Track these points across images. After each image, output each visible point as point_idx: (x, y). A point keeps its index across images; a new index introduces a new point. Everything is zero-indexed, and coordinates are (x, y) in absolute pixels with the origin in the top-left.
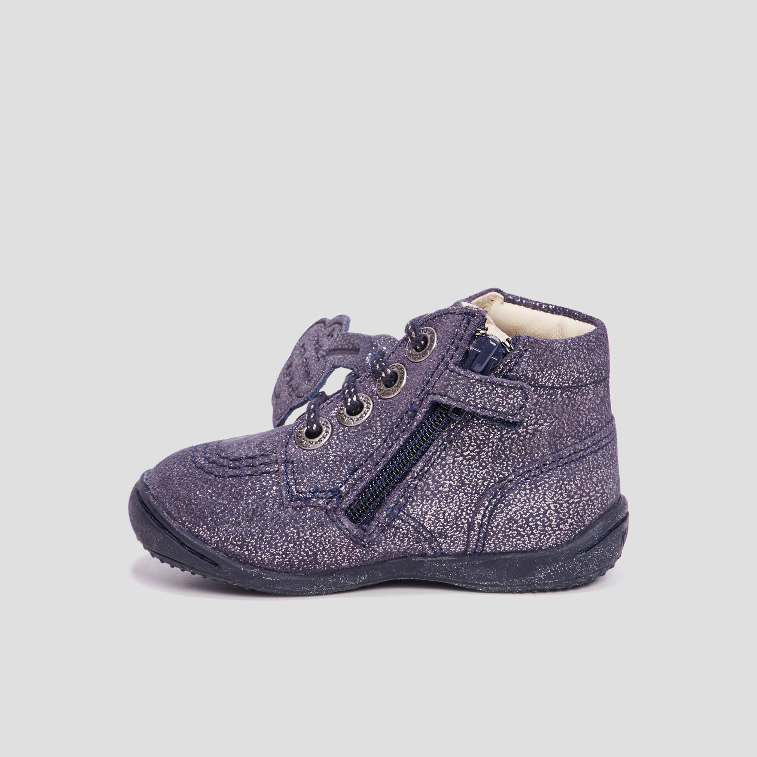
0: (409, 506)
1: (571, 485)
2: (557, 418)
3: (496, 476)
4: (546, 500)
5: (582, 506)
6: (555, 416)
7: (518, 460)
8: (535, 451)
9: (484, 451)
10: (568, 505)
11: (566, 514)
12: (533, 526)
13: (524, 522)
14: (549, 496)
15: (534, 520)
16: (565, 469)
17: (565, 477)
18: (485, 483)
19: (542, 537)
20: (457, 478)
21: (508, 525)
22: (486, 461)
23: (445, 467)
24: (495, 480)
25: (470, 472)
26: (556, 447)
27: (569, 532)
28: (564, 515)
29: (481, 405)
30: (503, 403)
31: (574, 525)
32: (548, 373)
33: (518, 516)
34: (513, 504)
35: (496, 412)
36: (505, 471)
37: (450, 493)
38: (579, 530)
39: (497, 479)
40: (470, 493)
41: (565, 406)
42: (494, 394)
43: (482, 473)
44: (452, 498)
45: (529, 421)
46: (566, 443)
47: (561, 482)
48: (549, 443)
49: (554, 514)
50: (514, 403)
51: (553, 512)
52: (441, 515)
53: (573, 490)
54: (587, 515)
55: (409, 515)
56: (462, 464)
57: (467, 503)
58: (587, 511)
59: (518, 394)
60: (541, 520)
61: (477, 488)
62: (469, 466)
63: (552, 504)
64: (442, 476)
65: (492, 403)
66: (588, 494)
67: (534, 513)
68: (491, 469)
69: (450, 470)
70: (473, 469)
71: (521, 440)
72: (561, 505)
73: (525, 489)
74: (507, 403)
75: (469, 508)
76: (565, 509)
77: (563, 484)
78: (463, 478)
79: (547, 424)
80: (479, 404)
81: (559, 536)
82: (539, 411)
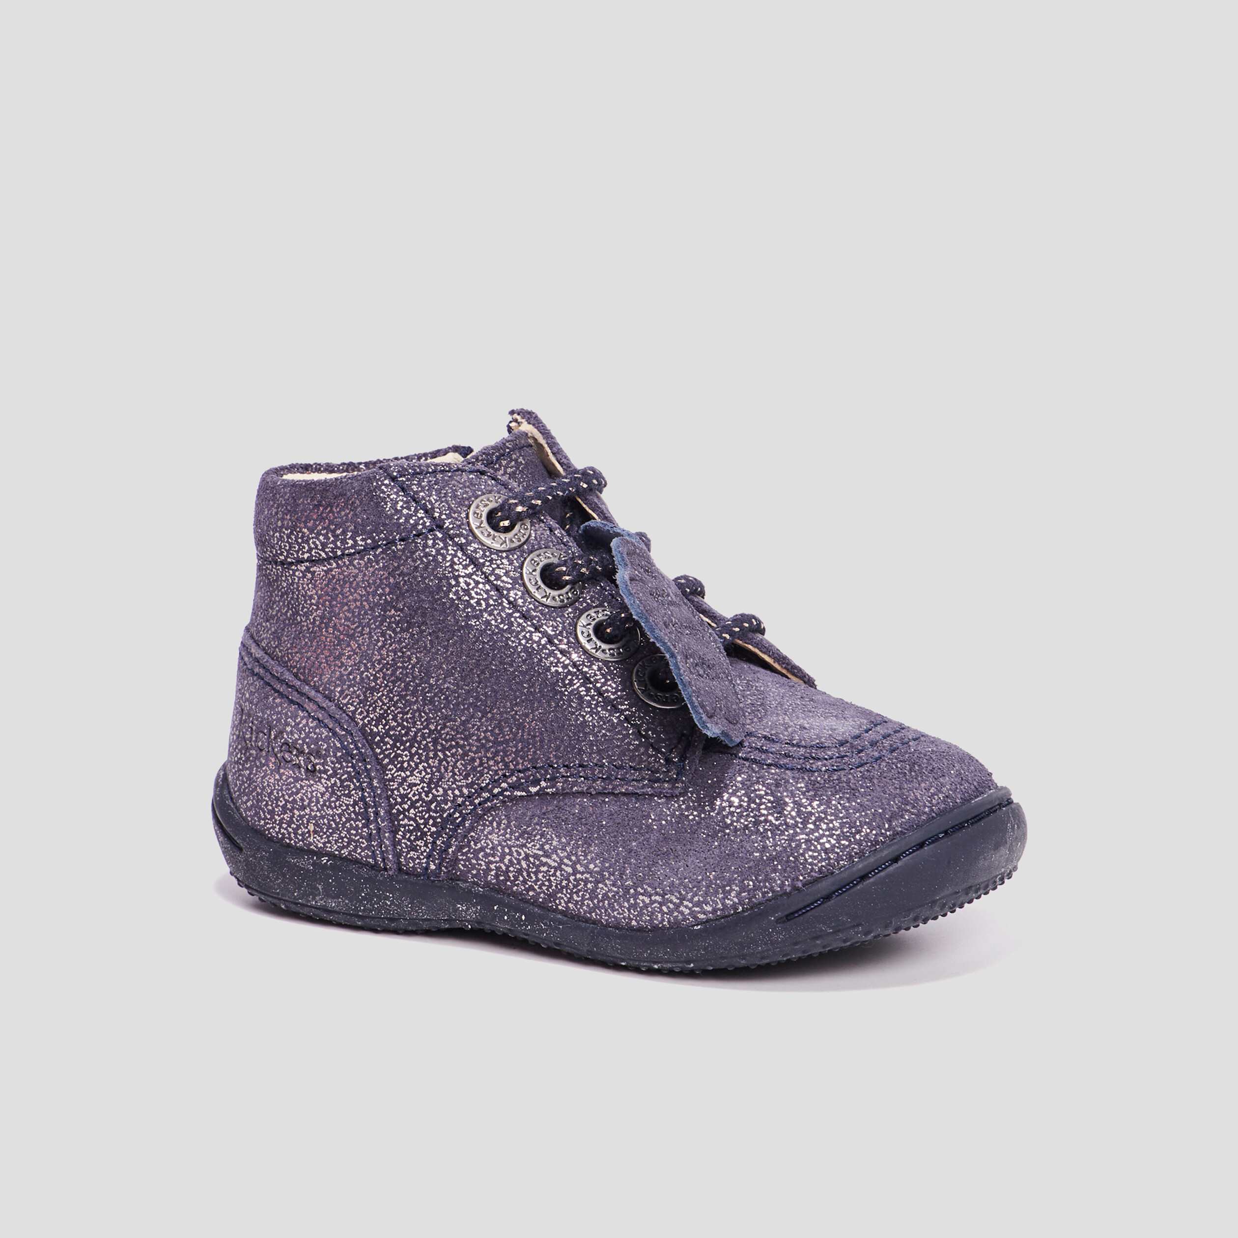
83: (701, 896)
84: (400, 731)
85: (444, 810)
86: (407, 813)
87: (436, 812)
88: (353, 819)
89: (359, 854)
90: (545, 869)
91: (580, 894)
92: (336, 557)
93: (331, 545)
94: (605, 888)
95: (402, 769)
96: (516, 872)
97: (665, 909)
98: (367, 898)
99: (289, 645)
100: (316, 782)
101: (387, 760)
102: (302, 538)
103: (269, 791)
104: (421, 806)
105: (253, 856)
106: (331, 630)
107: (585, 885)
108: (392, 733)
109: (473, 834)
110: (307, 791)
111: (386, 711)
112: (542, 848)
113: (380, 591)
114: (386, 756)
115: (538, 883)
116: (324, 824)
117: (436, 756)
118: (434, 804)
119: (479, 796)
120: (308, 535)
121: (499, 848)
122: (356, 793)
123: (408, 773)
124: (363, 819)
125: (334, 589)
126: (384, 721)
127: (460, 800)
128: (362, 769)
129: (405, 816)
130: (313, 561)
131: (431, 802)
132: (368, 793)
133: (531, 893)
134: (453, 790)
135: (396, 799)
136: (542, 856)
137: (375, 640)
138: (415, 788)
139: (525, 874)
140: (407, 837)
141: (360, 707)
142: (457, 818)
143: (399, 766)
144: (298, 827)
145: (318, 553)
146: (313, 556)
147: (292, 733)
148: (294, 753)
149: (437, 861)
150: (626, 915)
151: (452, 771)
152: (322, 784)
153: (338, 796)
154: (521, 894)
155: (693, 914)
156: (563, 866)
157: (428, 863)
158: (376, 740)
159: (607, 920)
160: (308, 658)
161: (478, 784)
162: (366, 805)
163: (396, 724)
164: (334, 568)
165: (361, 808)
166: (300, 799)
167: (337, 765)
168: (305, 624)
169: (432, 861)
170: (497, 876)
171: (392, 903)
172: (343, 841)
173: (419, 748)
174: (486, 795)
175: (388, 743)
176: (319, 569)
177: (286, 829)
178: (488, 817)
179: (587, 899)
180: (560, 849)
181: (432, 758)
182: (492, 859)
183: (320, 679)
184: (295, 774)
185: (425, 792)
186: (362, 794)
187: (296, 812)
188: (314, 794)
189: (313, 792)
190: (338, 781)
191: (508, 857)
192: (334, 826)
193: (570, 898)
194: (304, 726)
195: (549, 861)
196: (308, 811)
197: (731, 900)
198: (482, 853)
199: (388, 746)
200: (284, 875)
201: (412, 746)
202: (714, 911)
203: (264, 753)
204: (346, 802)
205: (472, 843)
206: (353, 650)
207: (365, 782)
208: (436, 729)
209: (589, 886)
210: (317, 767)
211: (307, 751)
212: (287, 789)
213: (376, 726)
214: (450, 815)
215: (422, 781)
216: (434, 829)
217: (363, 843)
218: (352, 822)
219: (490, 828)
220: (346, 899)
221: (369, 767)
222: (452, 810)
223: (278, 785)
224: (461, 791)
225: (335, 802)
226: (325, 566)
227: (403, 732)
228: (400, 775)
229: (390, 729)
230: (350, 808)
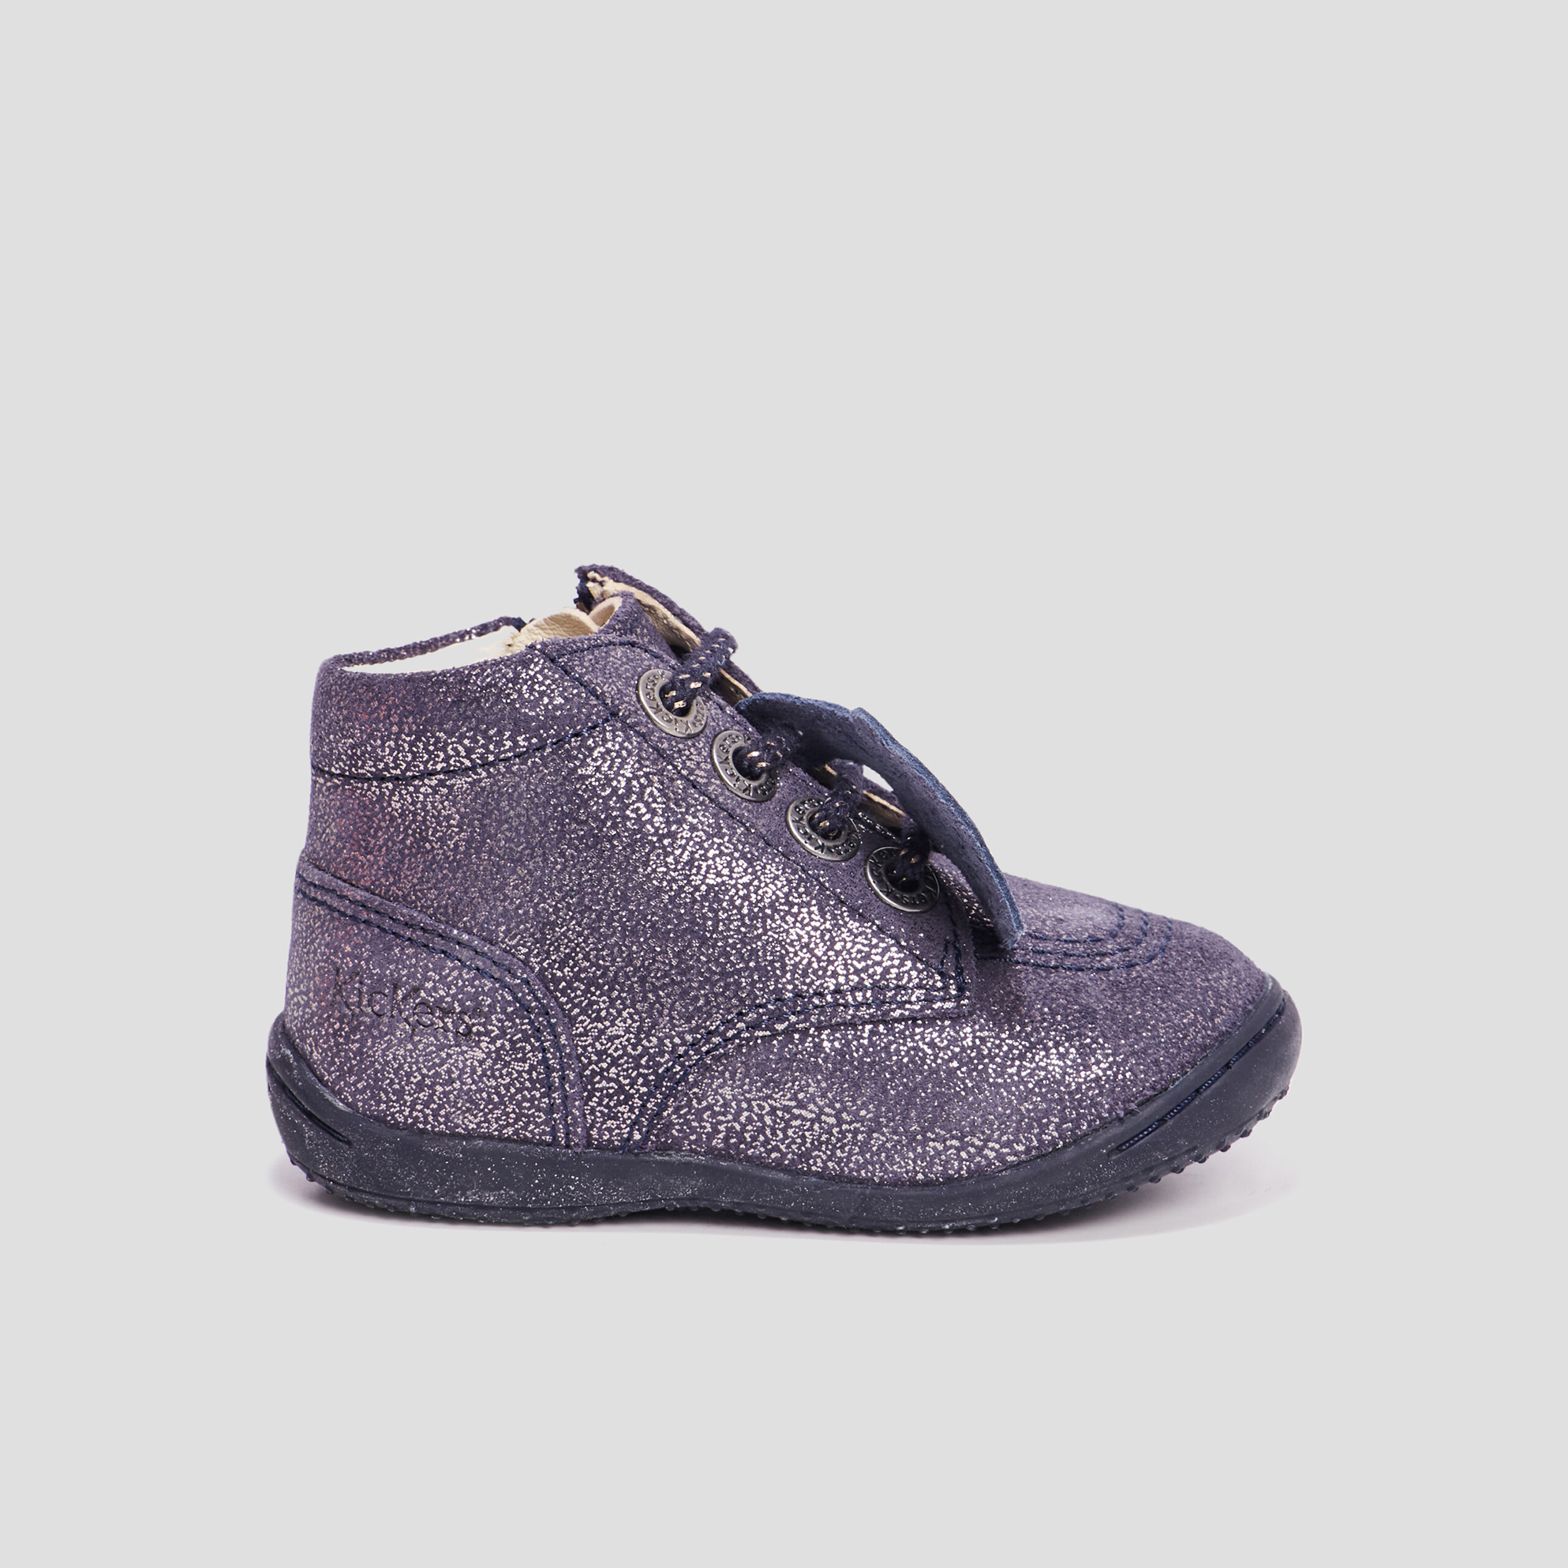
83: (1011, 1133)
84: (594, 972)
85: (660, 1065)
86: (605, 1074)
87: (648, 1067)
88: (527, 1089)
89: (531, 1132)
90: (798, 1122)
91: (847, 1149)
92: (486, 764)
93: (481, 750)
94: (881, 1138)
95: (599, 1019)
96: (755, 1131)
97: (964, 1155)
98: (542, 1186)
99: (415, 881)
100: (471, 1047)
101: (577, 1011)
102: (435, 744)
103: (396, 1066)
104: (627, 1062)
105: (371, 1150)
106: (485, 856)
107: (855, 1137)
108: (583, 976)
109: (696, 1090)
110: (457, 1061)
111: (573, 950)
112: (794, 1097)
113: (553, 801)
114: (575, 1006)
115: (786, 1142)
116: (482, 1099)
117: (645, 999)
118: (645, 1058)
119: (708, 1041)
120: (446, 740)
121: (734, 1104)
122: (533, 1056)
123: (607, 1023)
124: (542, 1087)
125: (485, 804)
126: (571, 963)
127: (681, 1050)
128: (544, 1026)
129: (603, 1078)
130: (452, 771)
131: (641, 1056)
132: (551, 1053)
133: (773, 1155)
134: (672, 1038)
135: (589, 1058)
136: (795, 1107)
137: (552, 863)
138: (617, 1041)
139: (768, 1132)
140: (604, 1103)
141: (536, 948)
142: (677, 1073)
143: (593, 1016)
144: (441, 1107)
145: (459, 761)
146: (451, 765)
147: (435, 989)
148: (437, 1015)
149: (644, 1129)
150: (910, 1168)
151: (669, 1015)
152: (480, 1048)
153: (506, 1062)
154: (760, 1157)
155: (1000, 1157)
156: (823, 1117)
157: (631, 1133)
158: (561, 987)
159: (881, 1178)
160: (451, 894)
161: (706, 1028)
162: (549, 1069)
163: (588, 964)
164: (484, 778)
165: (541, 1074)
166: (446, 1072)
167: (506, 1023)
168: (441, 852)
169: (638, 1130)
170: (726, 1139)
171: (578, 1187)
172: (508, 1117)
173: (622, 991)
174: (716, 1040)
175: (578, 988)
176: (460, 782)
177: (421, 1111)
178: (718, 1067)
179: (857, 1154)
180: (819, 1097)
181: (639, 1001)
182: (723, 1118)
183: (474, 918)
184: (439, 1041)
185: (631, 1044)
186: (543, 1057)
187: (439, 1088)
188: (468, 1063)
189: (467, 1060)
190: (507, 1043)
191: (746, 1114)
192: (496, 1100)
193: (831, 1155)
194: (456, 978)
195: (804, 1112)
196: (457, 1085)
197: (1050, 1135)
198: (708, 1113)
199: (579, 993)
200: (419, 1170)
201: (611, 989)
202: (1028, 1150)
203: (386, 1020)
204: (517, 1068)
205: (695, 1101)
206: (520, 878)
207: (548, 1041)
208: (643, 965)
209: (860, 1137)
210: (474, 1029)
211: (457, 1011)
212: (425, 1061)
213: (560, 969)
214: (668, 1070)
215: (627, 1031)
216: (644, 1089)
217: (540, 1117)
218: (526, 1092)
219: (721, 1080)
220: (511, 1190)
221: (553, 1021)
222: (671, 1063)
223: (412, 1057)
224: (682, 1039)
225: (500, 1070)
226: (470, 776)
227: (598, 973)
228: (596, 1027)
229: (580, 971)
230: (524, 1075)
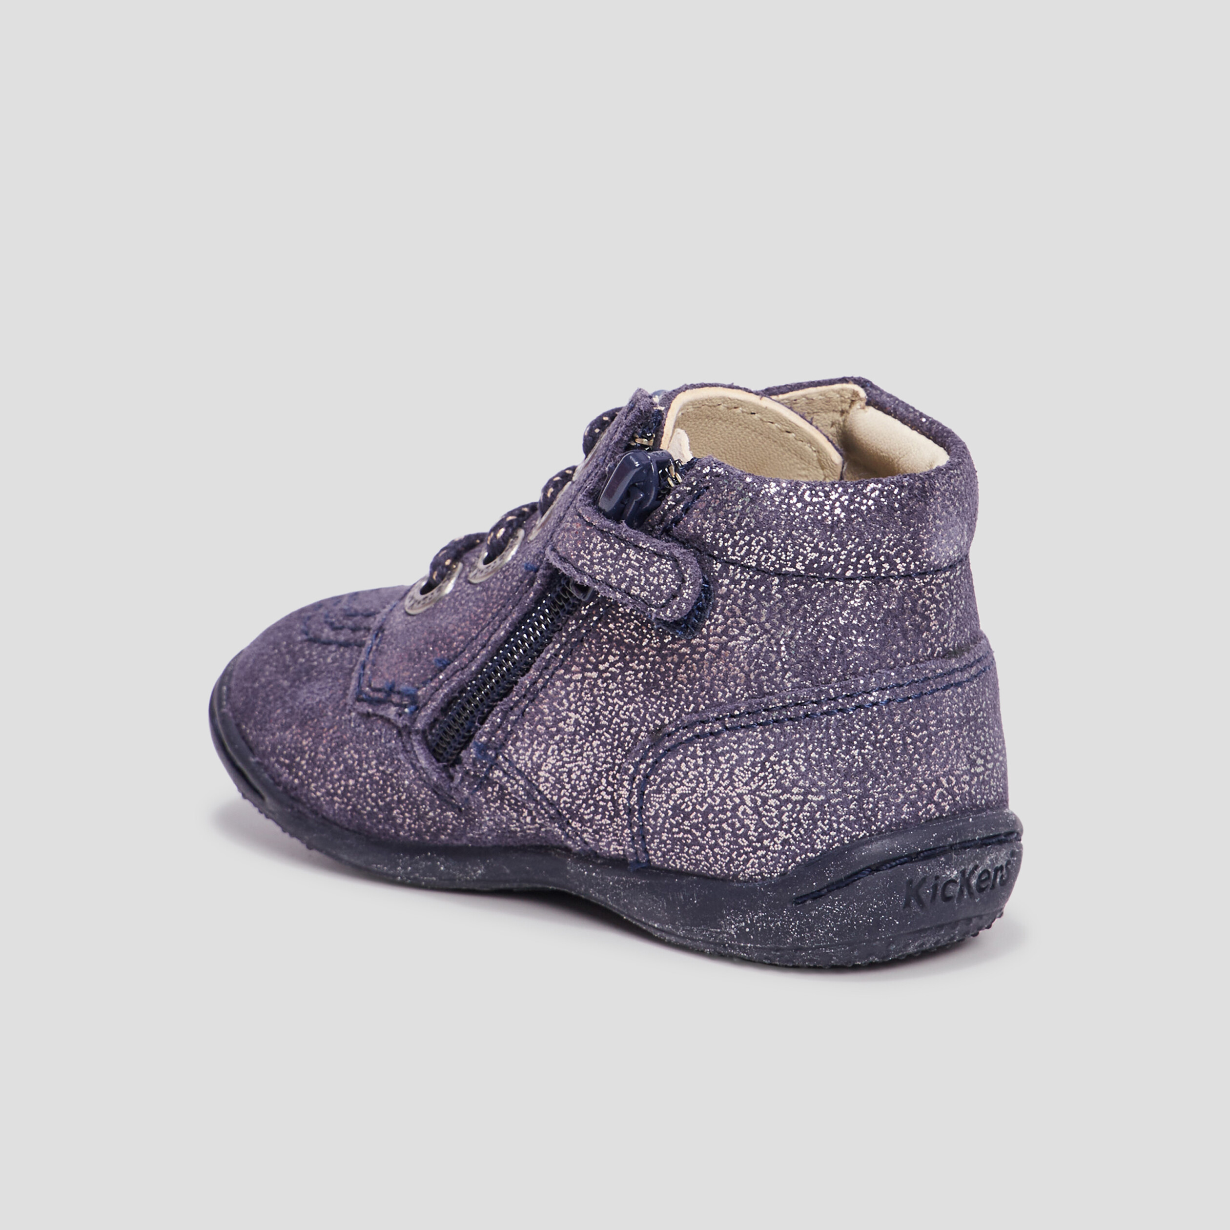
0: (510, 747)
1: (785, 766)
2: (767, 632)
3: (650, 719)
4: (736, 785)
5: (808, 812)
6: (761, 626)
7: (687, 697)
8: (718, 685)
9: (632, 669)
10: (779, 803)
11: (775, 820)
12: (716, 831)
13: (701, 820)
14: (740, 777)
15: (717, 820)
16: (772, 734)
17: (771, 746)
18: (633, 730)
19: (734, 856)
20: (588, 710)
21: (674, 818)
22: (635, 688)
23: (569, 686)
24: (648, 727)
25: (608, 704)
26: (760, 687)
27: (784, 857)
28: (771, 822)
29: (602, 577)
30: (640, 581)
31: (790, 844)
32: (744, 540)
33: (687, 806)
34: (675, 780)
35: (629, 594)
36: (664, 715)
37: (578, 737)
38: (804, 856)
39: (651, 725)
40: (609, 744)
41: (788, 612)
42: (624, 561)
43: (628, 710)
44: (581, 747)
45: (712, 627)
46: (782, 682)
47: (763, 756)
48: (747, 675)
49: (752, 815)
50: (660, 585)
51: (749, 811)
52: (565, 775)
53: (789, 775)
54: (819, 830)
55: (512, 764)
56: (595, 685)
57: (605, 762)
58: (820, 823)
59: (666, 568)
60: (730, 821)
61: (620, 737)
62: (607, 693)
63: (746, 794)
64: (565, 701)
65: (621, 577)
66: (822, 790)
67: (715, 806)
68: (641, 705)
69: (576, 694)
70: (613, 698)
71: (694, 661)
72: (765, 801)
73: (694, 756)
74: (647, 581)
75: (611, 773)
76: (773, 809)
77: (767, 759)
78: (597, 713)
79: (745, 639)
80: (598, 574)
81: (763, 860)
82: (731, 610)
